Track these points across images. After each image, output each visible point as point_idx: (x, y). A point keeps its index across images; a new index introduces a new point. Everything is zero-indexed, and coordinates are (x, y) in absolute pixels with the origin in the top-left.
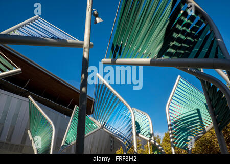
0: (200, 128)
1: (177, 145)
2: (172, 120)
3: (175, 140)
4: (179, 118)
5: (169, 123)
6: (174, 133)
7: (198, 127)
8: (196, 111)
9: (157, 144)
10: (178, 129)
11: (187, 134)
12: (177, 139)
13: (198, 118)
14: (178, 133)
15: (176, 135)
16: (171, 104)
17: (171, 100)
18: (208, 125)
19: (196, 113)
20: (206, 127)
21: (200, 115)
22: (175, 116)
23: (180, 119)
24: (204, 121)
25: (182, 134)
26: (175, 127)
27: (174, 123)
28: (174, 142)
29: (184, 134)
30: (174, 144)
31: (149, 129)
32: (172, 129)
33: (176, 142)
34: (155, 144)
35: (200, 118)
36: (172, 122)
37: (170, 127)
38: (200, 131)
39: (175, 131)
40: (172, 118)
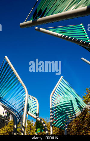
0: (72, 114)
1: (55, 125)
2: (54, 105)
3: (54, 121)
4: (58, 104)
5: (51, 107)
6: (54, 115)
7: (71, 113)
8: (70, 102)
9: (42, 122)
10: (57, 113)
11: (64, 117)
12: (55, 120)
13: (71, 106)
14: (57, 115)
15: (55, 117)
16: (54, 94)
17: (54, 91)
18: (77, 113)
19: (70, 103)
20: (76, 114)
21: (72, 105)
22: (56, 103)
23: (59, 106)
24: (75, 109)
25: (60, 116)
26: (55, 111)
27: (55, 108)
28: (52, 122)
29: (62, 117)
30: (53, 124)
31: (36, 109)
32: (52, 112)
33: (54, 122)
34: (41, 121)
35: (73, 107)
36: (53, 107)
37: (51, 111)
38: (73, 116)
39: (55, 114)
40: (54, 104)
